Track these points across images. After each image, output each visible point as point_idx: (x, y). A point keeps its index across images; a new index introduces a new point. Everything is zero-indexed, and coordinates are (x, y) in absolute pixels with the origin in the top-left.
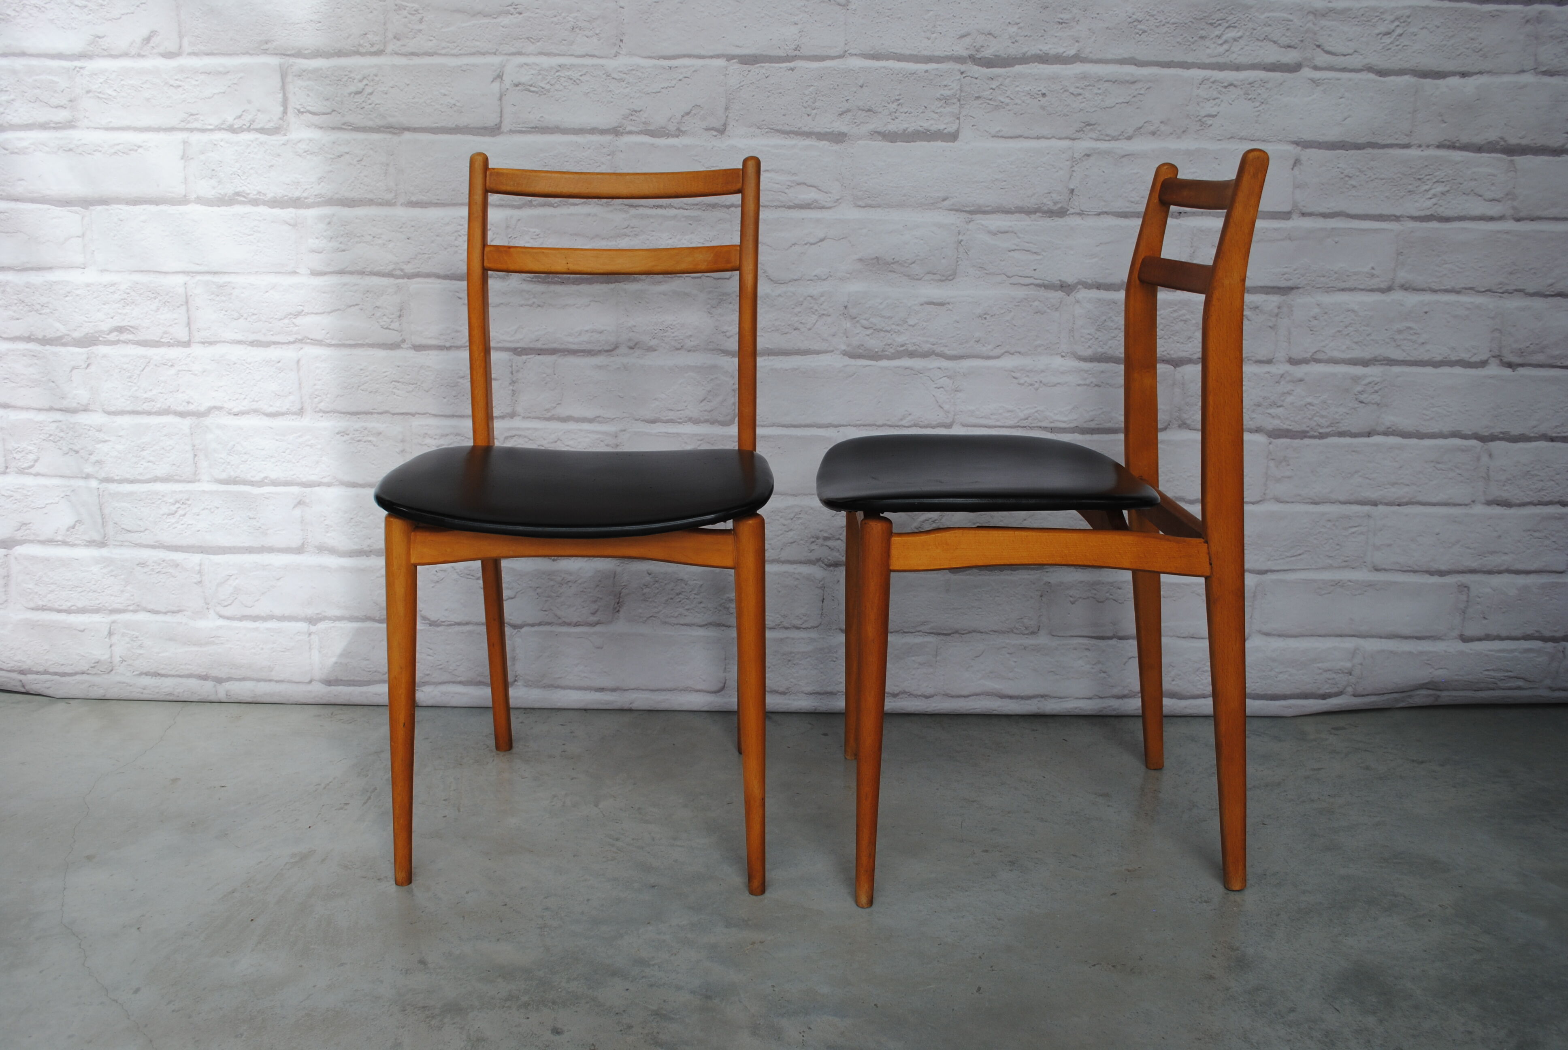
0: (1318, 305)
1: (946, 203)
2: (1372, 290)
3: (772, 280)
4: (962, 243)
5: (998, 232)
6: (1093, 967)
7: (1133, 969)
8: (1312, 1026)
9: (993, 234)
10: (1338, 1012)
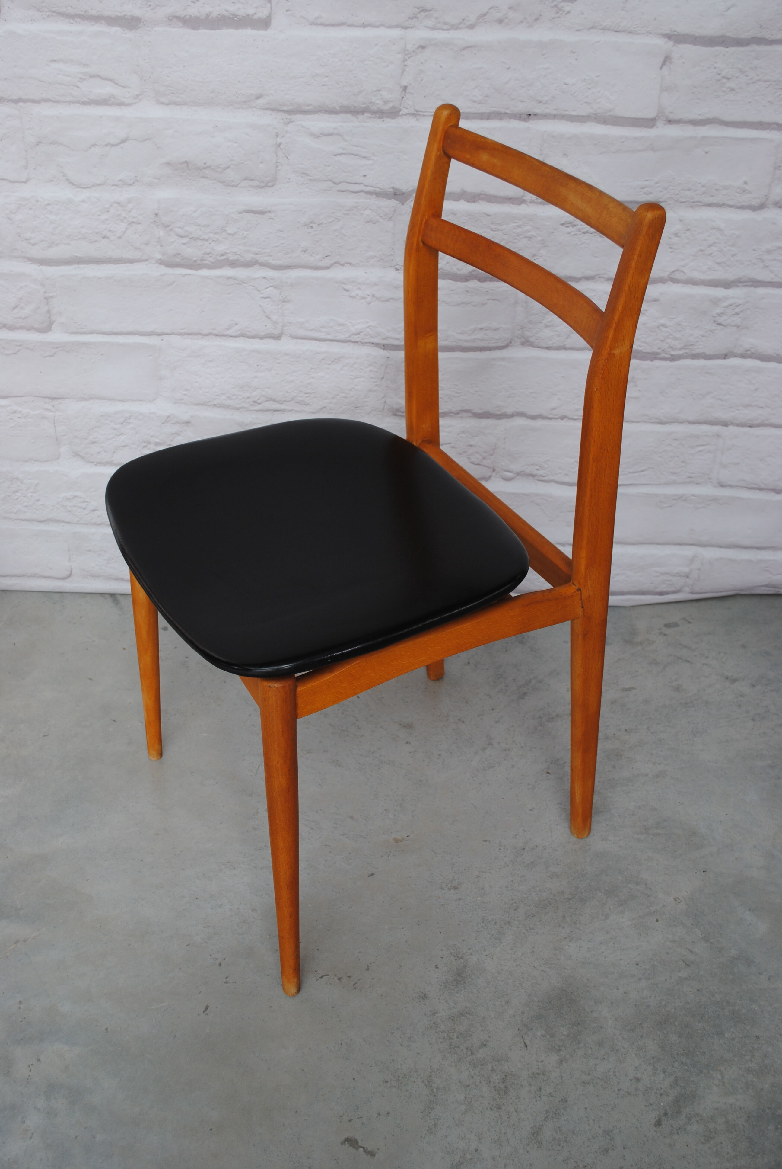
0: (681, 221)
1: (260, 101)
2: (742, 207)
3: (73, 184)
4: (281, 146)
5: (321, 134)
6: (320, 979)
7: (356, 983)
8: (495, 1067)
9: (316, 136)
10: (526, 1048)
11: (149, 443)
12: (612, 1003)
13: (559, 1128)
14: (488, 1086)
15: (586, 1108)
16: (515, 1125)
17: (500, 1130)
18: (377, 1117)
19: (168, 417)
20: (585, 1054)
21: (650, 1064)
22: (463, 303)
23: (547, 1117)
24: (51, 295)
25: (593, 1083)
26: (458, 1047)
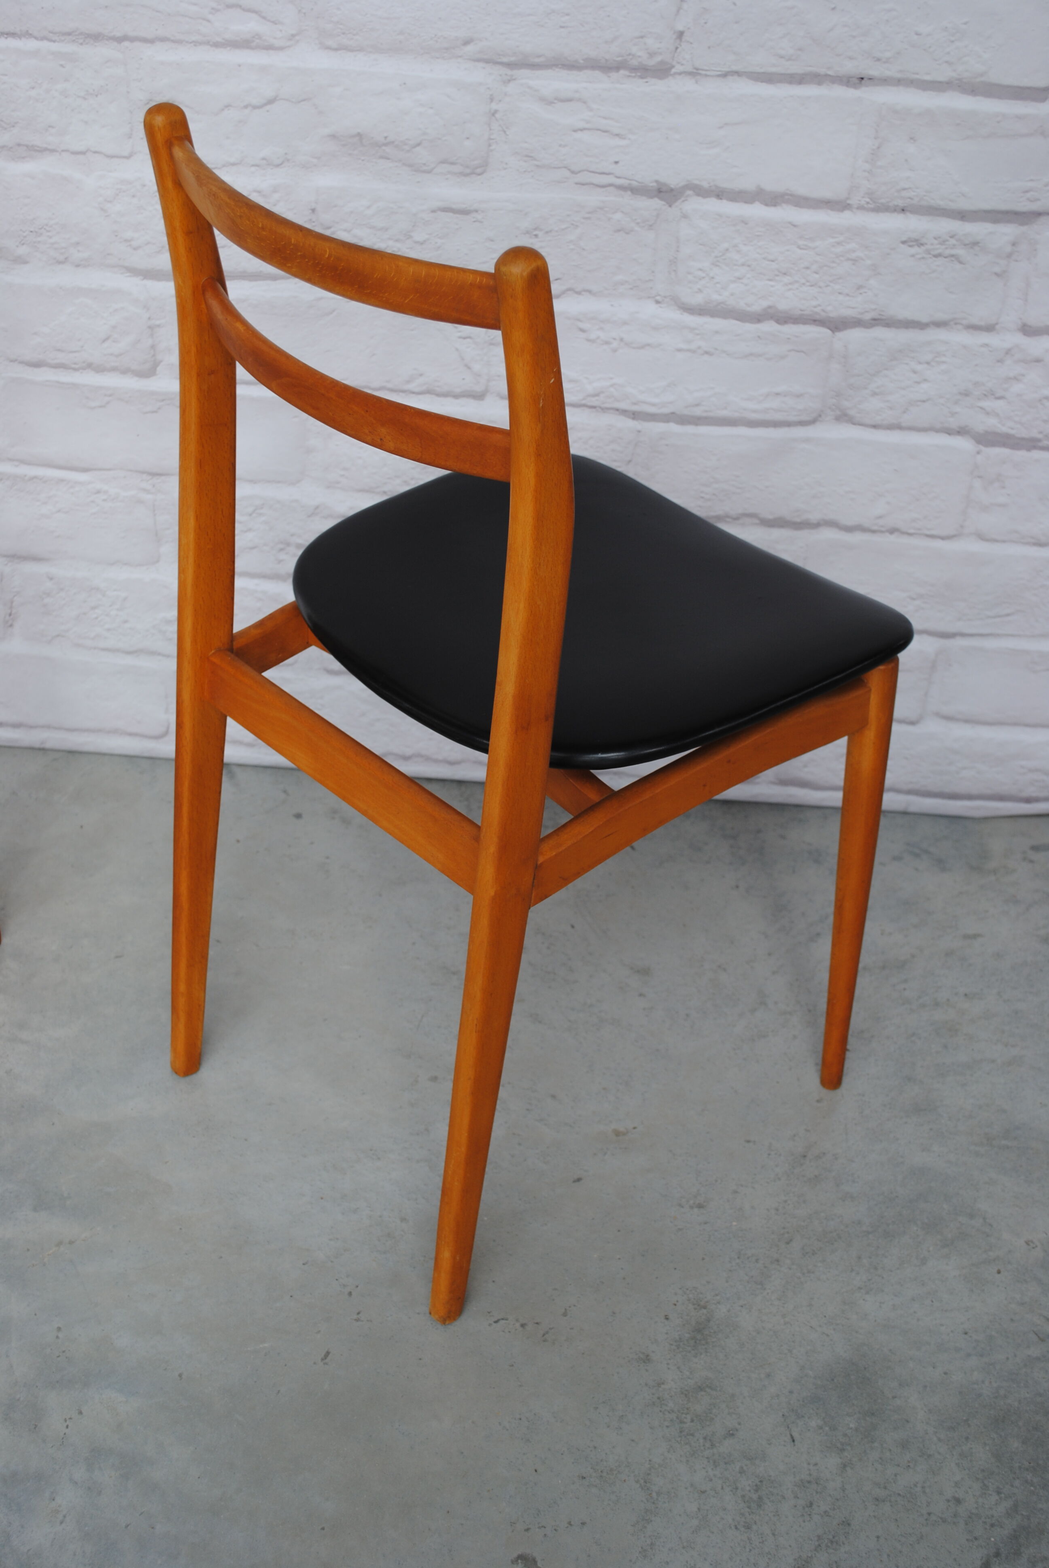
4: (497, 116)
5: (556, 99)
6: (495, 1324)
7: (547, 1332)
8: (745, 1468)
9: (548, 102)
10: (792, 1443)
11: (288, 544)
12: (925, 1387)
13: (836, 1562)
14: (734, 1494)
15: (878, 1537)
16: (770, 1554)
17: (748, 1559)
18: (567, 1527)
19: (317, 507)
20: (881, 1458)
21: (977, 1479)
22: (751, 354)
23: (819, 1545)
24: (158, 322)
25: (890, 1501)
26: (692, 1435)
